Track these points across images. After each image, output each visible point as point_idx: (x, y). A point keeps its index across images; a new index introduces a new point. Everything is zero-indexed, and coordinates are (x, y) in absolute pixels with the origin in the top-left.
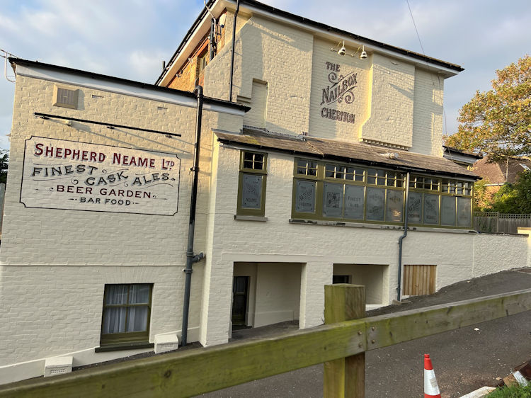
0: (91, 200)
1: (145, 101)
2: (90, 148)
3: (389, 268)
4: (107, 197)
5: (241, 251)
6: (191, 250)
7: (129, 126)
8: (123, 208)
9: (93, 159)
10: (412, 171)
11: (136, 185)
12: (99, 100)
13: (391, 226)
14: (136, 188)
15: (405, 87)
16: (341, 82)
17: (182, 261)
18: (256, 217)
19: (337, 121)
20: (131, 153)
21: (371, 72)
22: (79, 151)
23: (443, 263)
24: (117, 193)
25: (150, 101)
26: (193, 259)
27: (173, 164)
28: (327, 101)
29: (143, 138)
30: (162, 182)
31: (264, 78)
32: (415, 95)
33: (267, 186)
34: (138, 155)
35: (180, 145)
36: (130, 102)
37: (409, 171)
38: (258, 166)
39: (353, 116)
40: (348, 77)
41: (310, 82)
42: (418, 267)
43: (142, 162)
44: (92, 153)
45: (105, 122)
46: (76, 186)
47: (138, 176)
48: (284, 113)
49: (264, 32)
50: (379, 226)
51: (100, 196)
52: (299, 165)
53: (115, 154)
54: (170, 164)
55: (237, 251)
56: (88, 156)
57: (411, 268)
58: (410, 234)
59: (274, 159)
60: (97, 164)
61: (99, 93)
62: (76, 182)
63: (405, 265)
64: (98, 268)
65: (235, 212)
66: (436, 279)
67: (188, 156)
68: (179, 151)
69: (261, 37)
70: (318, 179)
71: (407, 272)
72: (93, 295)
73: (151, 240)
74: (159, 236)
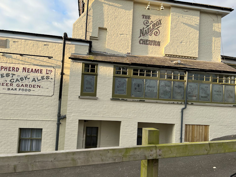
0: (12, 89)
1: (38, 42)
2: (12, 66)
3: (175, 126)
4: (20, 87)
5: (83, 114)
6: (59, 113)
7: (30, 54)
8: (27, 93)
9: (13, 70)
10: (190, 70)
11: (34, 82)
12: (16, 43)
13: (176, 102)
14: (33, 83)
15: (193, 24)
16: (152, 25)
17: (56, 119)
18: (90, 97)
19: (149, 45)
20: (31, 67)
21: (170, 17)
22: (7, 67)
23: (213, 124)
24: (24, 86)
25: (40, 42)
26: (60, 118)
27: (51, 71)
28: (143, 35)
29: (37, 60)
30: (46, 80)
31: (105, 26)
32: (200, 28)
33: (98, 81)
34: (34, 68)
35: (55, 62)
36: (31, 43)
37: (188, 70)
38: (93, 71)
39: (159, 42)
40: (156, 21)
41: (131, 26)
42: (196, 126)
43: (36, 71)
44: (13, 68)
45: (19, 53)
46: (5, 83)
47: (34, 78)
48: (116, 43)
49: (105, 3)
50: (168, 102)
51: (16, 87)
52: (116, 70)
53: (24, 68)
54: (50, 71)
55: (81, 114)
56: (11, 69)
57: (191, 126)
58: (188, 107)
59: (102, 67)
60: (15, 73)
61: (16, 40)
62: (6, 81)
63: (186, 125)
64: (16, 121)
65: (79, 95)
66: (209, 133)
67: (59, 68)
68: (54, 65)
69: (103, 6)
70: (128, 76)
71: (188, 129)
72: (13, 133)
73: (41, 108)
74: (44, 106)
